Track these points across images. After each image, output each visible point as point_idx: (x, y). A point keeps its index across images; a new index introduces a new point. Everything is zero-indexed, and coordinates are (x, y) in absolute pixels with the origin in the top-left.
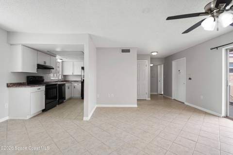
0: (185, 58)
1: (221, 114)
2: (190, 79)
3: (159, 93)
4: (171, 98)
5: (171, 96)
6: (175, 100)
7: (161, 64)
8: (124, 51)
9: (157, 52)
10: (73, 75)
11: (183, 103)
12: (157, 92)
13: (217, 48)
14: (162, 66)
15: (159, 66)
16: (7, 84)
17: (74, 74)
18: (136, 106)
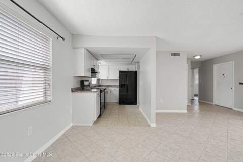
0: (233, 62)
4: (211, 103)
5: (212, 102)
8: (173, 54)
9: (201, 56)
10: (108, 80)
11: (231, 109)
16: (72, 89)
17: (109, 78)
18: (186, 112)
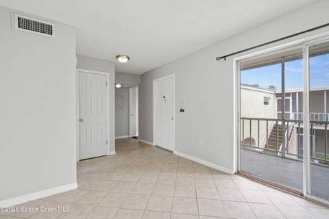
0: (174, 75)
1: (232, 169)
2: (182, 110)
3: (131, 135)
6: (157, 146)
7: (135, 86)
11: (172, 152)
12: (129, 134)
13: (224, 57)
14: (137, 88)
15: (131, 90)
